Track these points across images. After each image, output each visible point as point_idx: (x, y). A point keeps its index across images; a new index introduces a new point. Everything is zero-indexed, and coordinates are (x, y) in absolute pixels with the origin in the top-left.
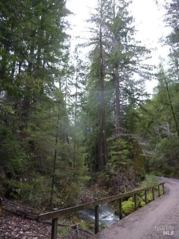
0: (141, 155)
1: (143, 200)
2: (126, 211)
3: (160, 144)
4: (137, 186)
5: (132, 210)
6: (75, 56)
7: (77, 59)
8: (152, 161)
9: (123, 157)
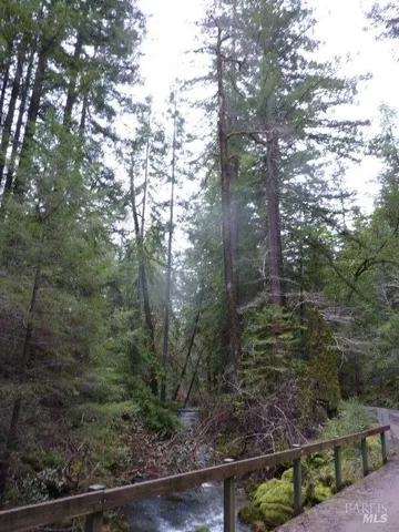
0: (328, 347)
1: (321, 480)
2: (268, 513)
3: (388, 326)
4: (310, 435)
5: (288, 508)
6: (169, 111)
7: (174, 117)
8: (368, 368)
9: (280, 354)
